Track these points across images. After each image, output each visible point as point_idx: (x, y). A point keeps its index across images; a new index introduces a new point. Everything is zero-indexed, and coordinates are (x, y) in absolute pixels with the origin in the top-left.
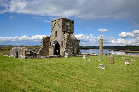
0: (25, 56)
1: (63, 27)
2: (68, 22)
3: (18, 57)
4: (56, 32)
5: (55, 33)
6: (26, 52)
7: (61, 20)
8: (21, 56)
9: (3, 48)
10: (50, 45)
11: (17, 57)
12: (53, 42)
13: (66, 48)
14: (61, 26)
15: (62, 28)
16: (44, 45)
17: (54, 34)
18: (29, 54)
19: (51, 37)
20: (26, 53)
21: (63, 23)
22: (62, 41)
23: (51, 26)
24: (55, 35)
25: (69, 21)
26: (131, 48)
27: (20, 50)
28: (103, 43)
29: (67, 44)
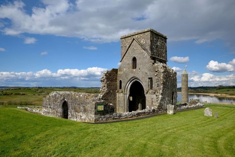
0: (95, 114)
1: (152, 49)
2: (158, 38)
3: (69, 116)
4: (134, 59)
5: (131, 62)
6: (97, 104)
7: (146, 34)
8: (81, 114)
9: (7, 91)
10: (118, 87)
11: (65, 115)
12: (127, 80)
13: (162, 94)
14: (148, 48)
15: (150, 52)
16: (109, 86)
17: (129, 64)
18: (103, 109)
19: (121, 70)
20: (96, 108)
21: (151, 41)
22: (149, 78)
23: (122, 47)
24: (131, 65)
25: (160, 36)
26: (228, 91)
27: (76, 99)
28: (187, 82)
29: (164, 84)
